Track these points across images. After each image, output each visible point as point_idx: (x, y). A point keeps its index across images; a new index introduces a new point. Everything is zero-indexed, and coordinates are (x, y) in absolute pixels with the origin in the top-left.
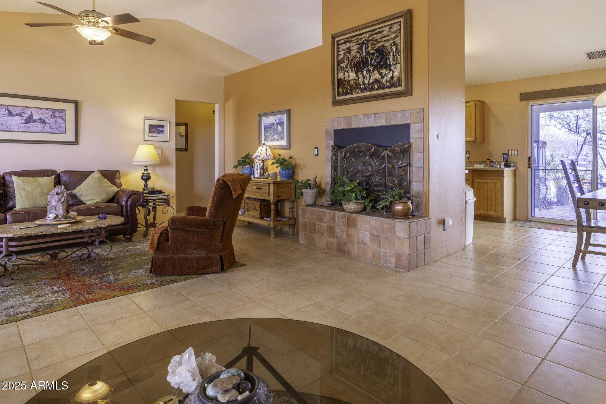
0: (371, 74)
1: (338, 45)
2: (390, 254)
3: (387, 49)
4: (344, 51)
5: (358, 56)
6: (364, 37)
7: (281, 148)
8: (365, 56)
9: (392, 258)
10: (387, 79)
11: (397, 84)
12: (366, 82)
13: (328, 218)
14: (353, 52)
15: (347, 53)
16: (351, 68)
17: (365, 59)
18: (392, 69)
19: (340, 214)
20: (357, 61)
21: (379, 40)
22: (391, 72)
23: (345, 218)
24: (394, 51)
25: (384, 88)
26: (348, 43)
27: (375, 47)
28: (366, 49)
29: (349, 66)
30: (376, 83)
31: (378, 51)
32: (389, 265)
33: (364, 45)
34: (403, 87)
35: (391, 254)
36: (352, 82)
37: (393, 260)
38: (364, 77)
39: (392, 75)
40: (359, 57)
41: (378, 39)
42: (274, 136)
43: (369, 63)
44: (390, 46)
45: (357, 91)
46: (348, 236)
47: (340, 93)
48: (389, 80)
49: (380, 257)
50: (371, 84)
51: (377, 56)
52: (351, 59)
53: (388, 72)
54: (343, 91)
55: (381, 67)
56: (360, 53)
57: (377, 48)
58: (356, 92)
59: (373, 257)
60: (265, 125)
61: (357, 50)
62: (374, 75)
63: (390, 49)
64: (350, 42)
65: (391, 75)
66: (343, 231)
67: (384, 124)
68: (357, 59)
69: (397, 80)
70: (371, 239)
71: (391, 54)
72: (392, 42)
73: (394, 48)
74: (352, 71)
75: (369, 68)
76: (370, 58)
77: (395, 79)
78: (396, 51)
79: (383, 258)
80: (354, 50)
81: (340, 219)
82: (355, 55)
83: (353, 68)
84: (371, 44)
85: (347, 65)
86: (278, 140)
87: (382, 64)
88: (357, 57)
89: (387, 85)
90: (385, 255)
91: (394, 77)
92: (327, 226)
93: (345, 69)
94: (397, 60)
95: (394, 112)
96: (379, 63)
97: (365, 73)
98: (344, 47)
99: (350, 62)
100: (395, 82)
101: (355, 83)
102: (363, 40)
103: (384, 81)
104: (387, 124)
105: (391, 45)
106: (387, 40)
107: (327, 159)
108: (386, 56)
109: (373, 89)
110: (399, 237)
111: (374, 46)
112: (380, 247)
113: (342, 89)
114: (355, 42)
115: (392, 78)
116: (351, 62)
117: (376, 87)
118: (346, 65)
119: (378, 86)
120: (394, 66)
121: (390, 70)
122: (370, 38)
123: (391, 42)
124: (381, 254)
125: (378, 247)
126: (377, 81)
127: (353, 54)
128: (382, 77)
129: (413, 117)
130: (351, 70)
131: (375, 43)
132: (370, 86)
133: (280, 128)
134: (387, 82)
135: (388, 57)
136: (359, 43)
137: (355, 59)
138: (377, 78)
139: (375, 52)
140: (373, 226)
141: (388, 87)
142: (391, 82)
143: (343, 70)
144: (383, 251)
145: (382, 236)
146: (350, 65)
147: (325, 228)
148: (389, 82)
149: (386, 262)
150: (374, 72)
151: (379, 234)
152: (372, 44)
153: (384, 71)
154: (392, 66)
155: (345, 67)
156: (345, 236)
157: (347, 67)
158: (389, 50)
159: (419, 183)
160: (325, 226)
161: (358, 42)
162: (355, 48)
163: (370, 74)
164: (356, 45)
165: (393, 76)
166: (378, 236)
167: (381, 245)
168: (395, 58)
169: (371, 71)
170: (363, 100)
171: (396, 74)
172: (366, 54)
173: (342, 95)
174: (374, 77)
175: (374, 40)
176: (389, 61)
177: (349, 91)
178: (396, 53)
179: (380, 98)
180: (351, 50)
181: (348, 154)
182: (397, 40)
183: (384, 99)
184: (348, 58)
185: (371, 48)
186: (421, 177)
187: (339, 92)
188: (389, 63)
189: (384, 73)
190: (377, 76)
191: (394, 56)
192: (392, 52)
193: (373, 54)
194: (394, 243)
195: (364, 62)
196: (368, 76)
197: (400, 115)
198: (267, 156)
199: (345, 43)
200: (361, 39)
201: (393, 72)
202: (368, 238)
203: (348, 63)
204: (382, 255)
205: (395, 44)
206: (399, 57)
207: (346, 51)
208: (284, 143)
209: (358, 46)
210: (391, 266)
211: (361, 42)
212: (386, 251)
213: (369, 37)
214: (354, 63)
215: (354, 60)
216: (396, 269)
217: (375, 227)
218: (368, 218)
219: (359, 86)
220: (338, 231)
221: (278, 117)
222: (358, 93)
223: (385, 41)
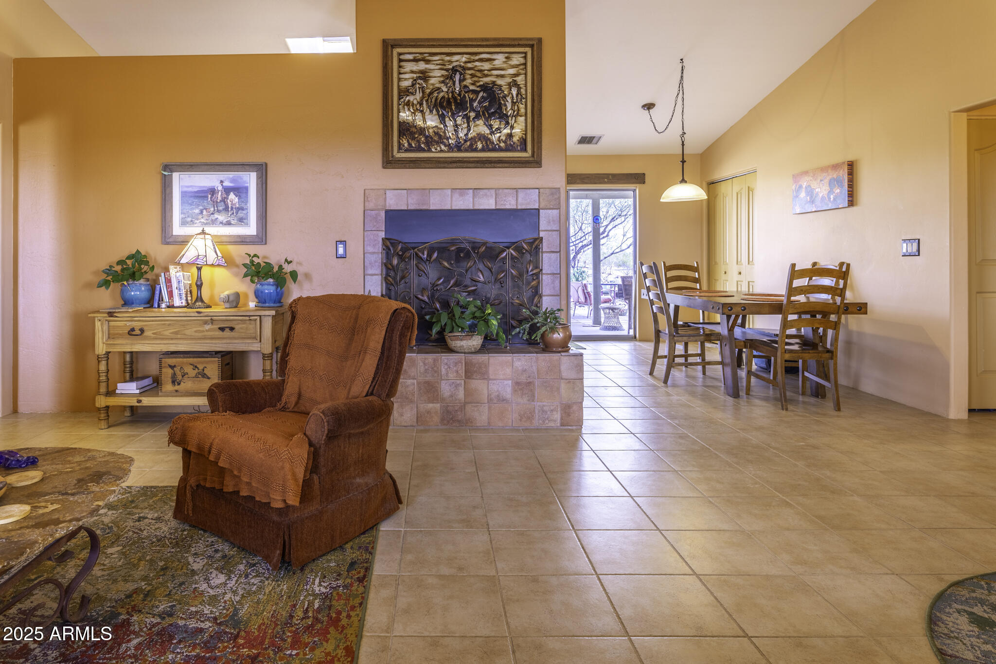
0: (471, 124)
1: (400, 61)
2: (552, 408)
3: (500, 90)
4: (415, 76)
5: (445, 89)
6: (457, 61)
7: (239, 240)
8: (460, 92)
9: (554, 413)
10: (500, 137)
11: (517, 147)
12: (461, 135)
13: (422, 367)
14: (432, 81)
15: (421, 79)
16: (429, 107)
17: (460, 97)
18: (510, 122)
19: (451, 357)
20: (443, 97)
21: (486, 72)
22: (509, 127)
23: (462, 364)
24: (515, 96)
25: (494, 150)
26: (422, 62)
27: (479, 81)
28: (461, 81)
29: (424, 103)
30: (480, 140)
31: (485, 88)
32: (550, 424)
33: (458, 73)
34: (530, 154)
35: (554, 407)
36: (431, 131)
37: (557, 416)
38: (456, 126)
39: (509, 131)
40: (447, 92)
41: (484, 70)
42: (216, 216)
43: (468, 105)
44: (505, 85)
45: (441, 148)
46: (468, 392)
47: (404, 146)
48: (504, 139)
49: (533, 416)
50: (470, 140)
51: (483, 97)
52: (428, 91)
53: (502, 126)
54: (410, 145)
55: (491, 115)
56: (449, 85)
57: (481, 83)
58: (438, 148)
59: (520, 418)
60: (186, 189)
61: (442, 79)
62: (476, 126)
63: (507, 90)
64: (428, 62)
65: (507, 131)
66: (457, 386)
67: (493, 207)
68: (441, 95)
69: (518, 140)
70: (514, 391)
71: (509, 99)
72: (511, 80)
73: (514, 91)
74: (431, 111)
75: (467, 114)
76: (469, 98)
77: (515, 139)
78: (517, 96)
79: (539, 416)
80: (435, 77)
81: (449, 367)
82: (438, 85)
83: (434, 107)
84: (471, 75)
85: (422, 100)
86: (229, 224)
87: (492, 110)
88: (443, 91)
89: (499, 146)
90: (543, 411)
91: (513, 135)
92: (418, 383)
93: (416, 106)
94: (519, 110)
95: (510, 189)
96: (487, 109)
97: (459, 120)
98: (413, 67)
99: (426, 95)
100: (514, 143)
101: (436, 133)
102: (455, 64)
103: (494, 138)
104: (497, 208)
105: (510, 86)
106: (502, 76)
107: (370, 264)
108: (499, 100)
109: (472, 149)
110: (567, 379)
111: (475, 79)
112: (533, 401)
113: (408, 141)
114: (437, 64)
115: (510, 136)
116: (429, 96)
117: (480, 146)
118: (419, 100)
119: (483, 146)
120: (514, 118)
121: (507, 123)
122: (469, 65)
123: (509, 80)
124: (534, 411)
125: (529, 400)
126: (481, 137)
127: (433, 84)
128: (492, 133)
129: (543, 199)
130: (428, 110)
131: (479, 74)
132: (468, 143)
133: (236, 200)
134: (499, 140)
135: (503, 102)
136: (445, 67)
137: (438, 93)
138: (483, 133)
139: (478, 89)
140: (520, 368)
141: (501, 150)
142: (508, 142)
143: (411, 108)
144: (539, 406)
145: (537, 382)
146: (427, 101)
147: (414, 388)
148: (503, 142)
149: (544, 421)
150: (478, 122)
151: (531, 380)
152: (473, 76)
153: (496, 124)
154: (510, 118)
155: (415, 102)
156: (461, 394)
157: (421, 104)
158: (505, 93)
159: (554, 297)
160: (414, 384)
161: (444, 65)
162: (438, 73)
163: (468, 123)
164: (439, 69)
165: (511, 133)
166: (530, 383)
167: (534, 396)
168: (516, 107)
169: (471, 119)
170: (455, 165)
171: (518, 131)
172: (460, 89)
173: (407, 151)
174: (476, 129)
175: (476, 69)
176: (506, 109)
177: (422, 146)
178: (517, 99)
179: (486, 165)
180: (430, 77)
181: (435, 255)
182: (520, 80)
183: (494, 167)
184: (422, 89)
185: (471, 82)
186: (557, 288)
187: (400, 144)
188: (505, 112)
189: (496, 126)
190: (480, 128)
191: (513, 103)
192: (510, 95)
193: (476, 92)
194: (558, 389)
195: (459, 101)
196: (466, 125)
197: (521, 195)
198: (219, 258)
199: (415, 60)
200: (451, 62)
201: (512, 128)
202: (509, 390)
203: (423, 98)
204: (537, 412)
205: (515, 84)
206: (522, 106)
207: (418, 75)
208: (251, 229)
209: (444, 73)
210: (553, 425)
211: (450, 67)
212: (544, 404)
213: (466, 62)
214: (436, 99)
215: (435, 94)
216: (561, 427)
217: (524, 371)
218: (510, 358)
219: (445, 141)
220: (445, 389)
221: (231, 176)
222: (441, 151)
223: (497, 76)
